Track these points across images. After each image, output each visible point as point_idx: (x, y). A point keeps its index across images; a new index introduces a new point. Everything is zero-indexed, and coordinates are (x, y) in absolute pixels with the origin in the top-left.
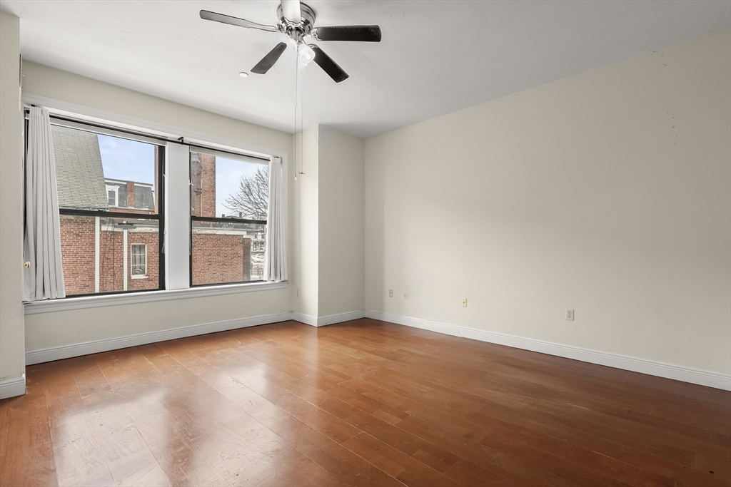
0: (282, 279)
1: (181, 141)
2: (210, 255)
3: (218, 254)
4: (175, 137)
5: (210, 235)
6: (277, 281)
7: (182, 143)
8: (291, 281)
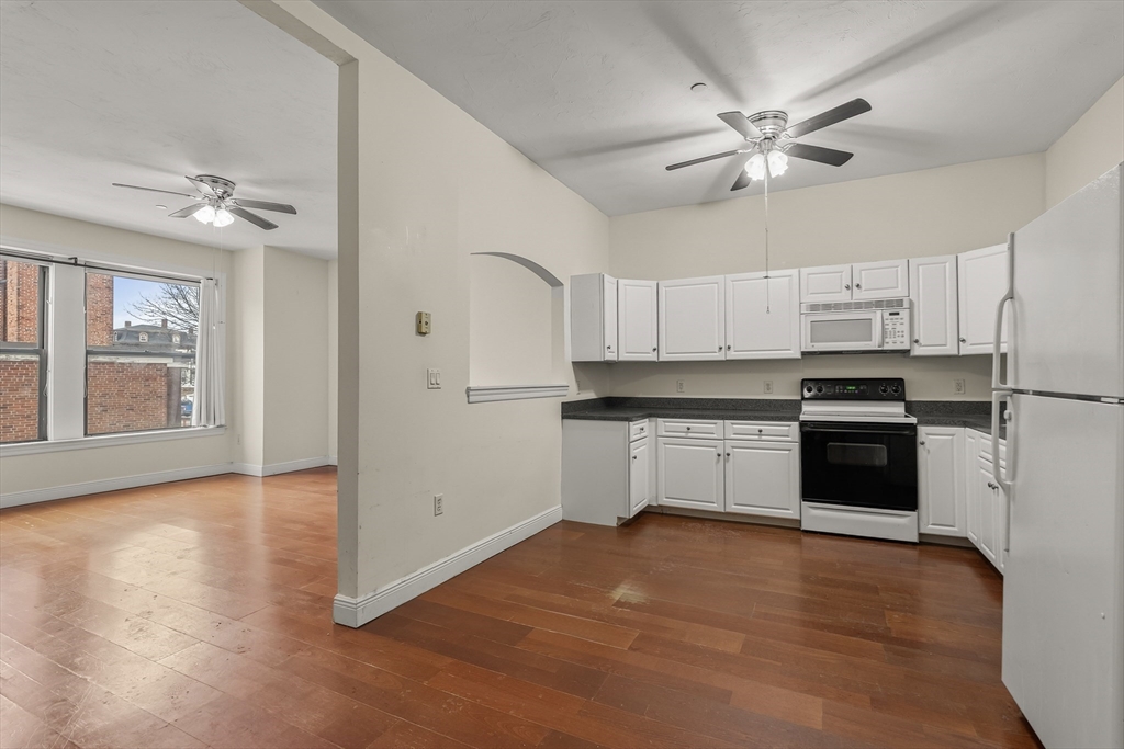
0: (218, 424)
1: (73, 261)
2: (104, 395)
3: (120, 393)
4: (64, 256)
5: (104, 363)
6: (211, 427)
7: (76, 264)
8: (230, 426)
